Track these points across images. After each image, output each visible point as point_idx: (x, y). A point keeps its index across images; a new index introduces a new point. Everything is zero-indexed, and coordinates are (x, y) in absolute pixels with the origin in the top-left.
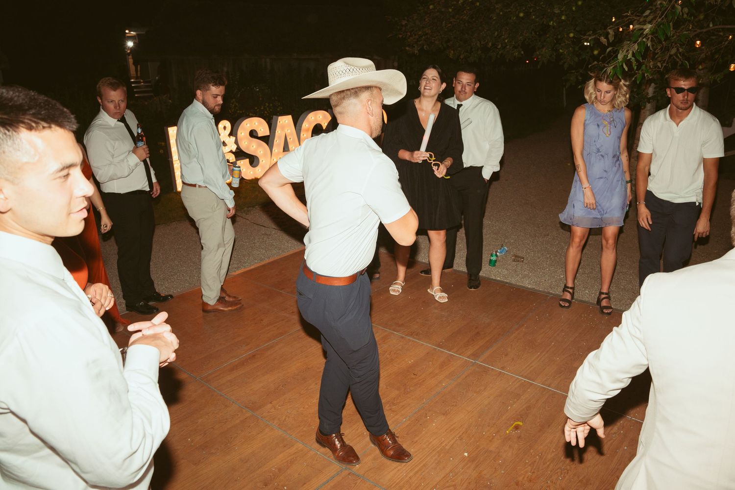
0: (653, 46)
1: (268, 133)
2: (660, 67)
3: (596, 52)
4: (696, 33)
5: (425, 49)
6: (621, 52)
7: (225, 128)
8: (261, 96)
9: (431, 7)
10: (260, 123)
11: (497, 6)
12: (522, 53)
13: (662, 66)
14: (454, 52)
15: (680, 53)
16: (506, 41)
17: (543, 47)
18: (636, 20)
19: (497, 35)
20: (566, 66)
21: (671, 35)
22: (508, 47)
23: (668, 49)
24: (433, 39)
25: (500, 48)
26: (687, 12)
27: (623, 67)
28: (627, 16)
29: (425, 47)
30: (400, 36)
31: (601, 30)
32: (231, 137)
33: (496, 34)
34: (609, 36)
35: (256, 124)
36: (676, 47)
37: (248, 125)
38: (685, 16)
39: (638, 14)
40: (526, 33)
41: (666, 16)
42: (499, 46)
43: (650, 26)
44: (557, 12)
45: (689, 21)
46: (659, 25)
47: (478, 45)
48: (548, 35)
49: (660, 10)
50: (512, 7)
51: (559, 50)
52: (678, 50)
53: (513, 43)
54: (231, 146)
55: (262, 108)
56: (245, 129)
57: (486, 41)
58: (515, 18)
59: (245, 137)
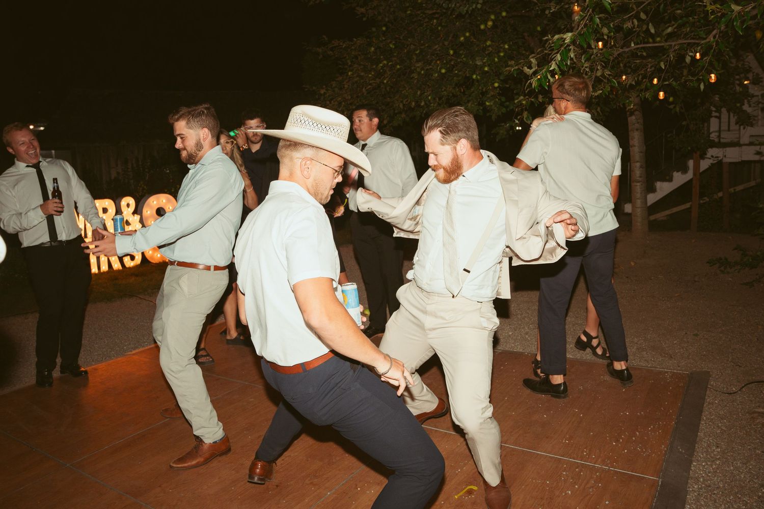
7: (128, 205)
9: (350, 73)
10: (168, 200)
11: (418, 65)
16: (430, 98)
17: (468, 101)
20: (494, 117)
22: (432, 105)
32: (135, 215)
33: (419, 93)
35: (164, 201)
37: (155, 202)
40: (449, 88)
42: (423, 104)
43: (570, 34)
44: (479, 64)
50: (432, 64)
51: (485, 103)
54: (136, 226)
56: (151, 207)
57: (409, 101)
58: (436, 75)
59: (152, 216)
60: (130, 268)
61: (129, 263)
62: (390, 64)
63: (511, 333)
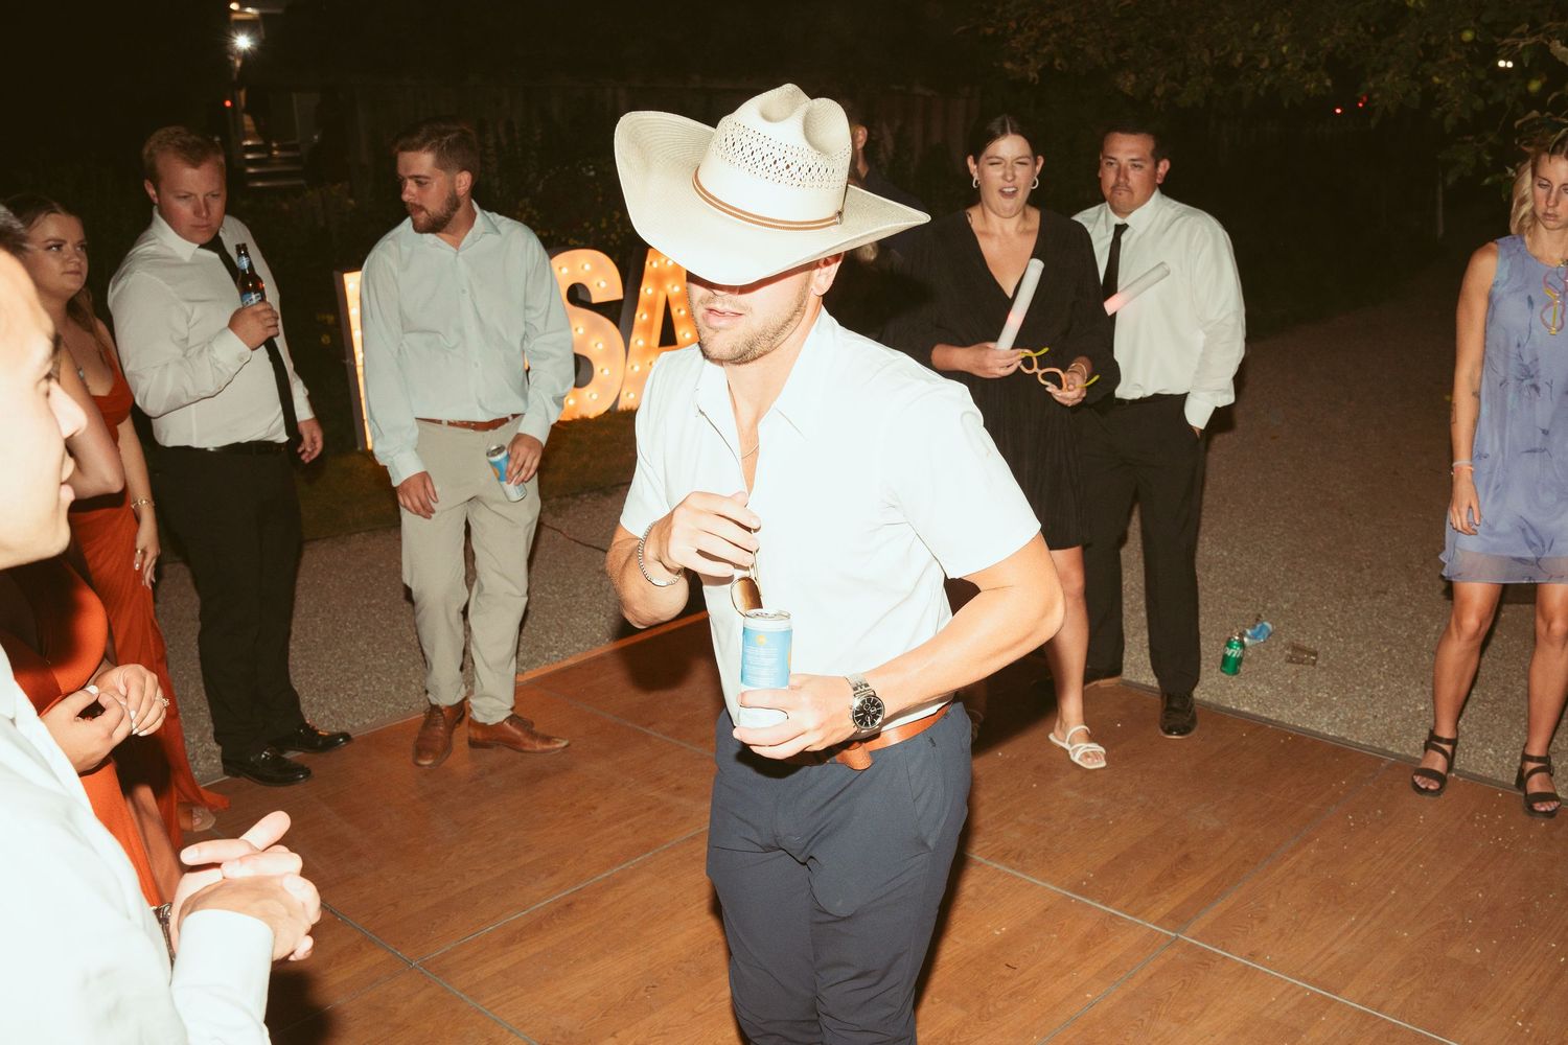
1: (617, 293)
3: (1535, 86)
5: (1059, 68)
8: (600, 190)
10: (598, 267)
12: (1328, 83)
14: (1138, 78)
16: (1285, 49)
17: (1386, 68)
19: (1260, 32)
22: (1288, 66)
24: (1082, 39)
25: (1266, 69)
29: (1057, 62)
30: (990, 31)
31: (1551, 20)
33: (1256, 28)
35: (587, 267)
37: (565, 271)
42: (1265, 64)
47: (1206, 58)
53: (1304, 56)
55: (604, 225)
63: (1422, 708)
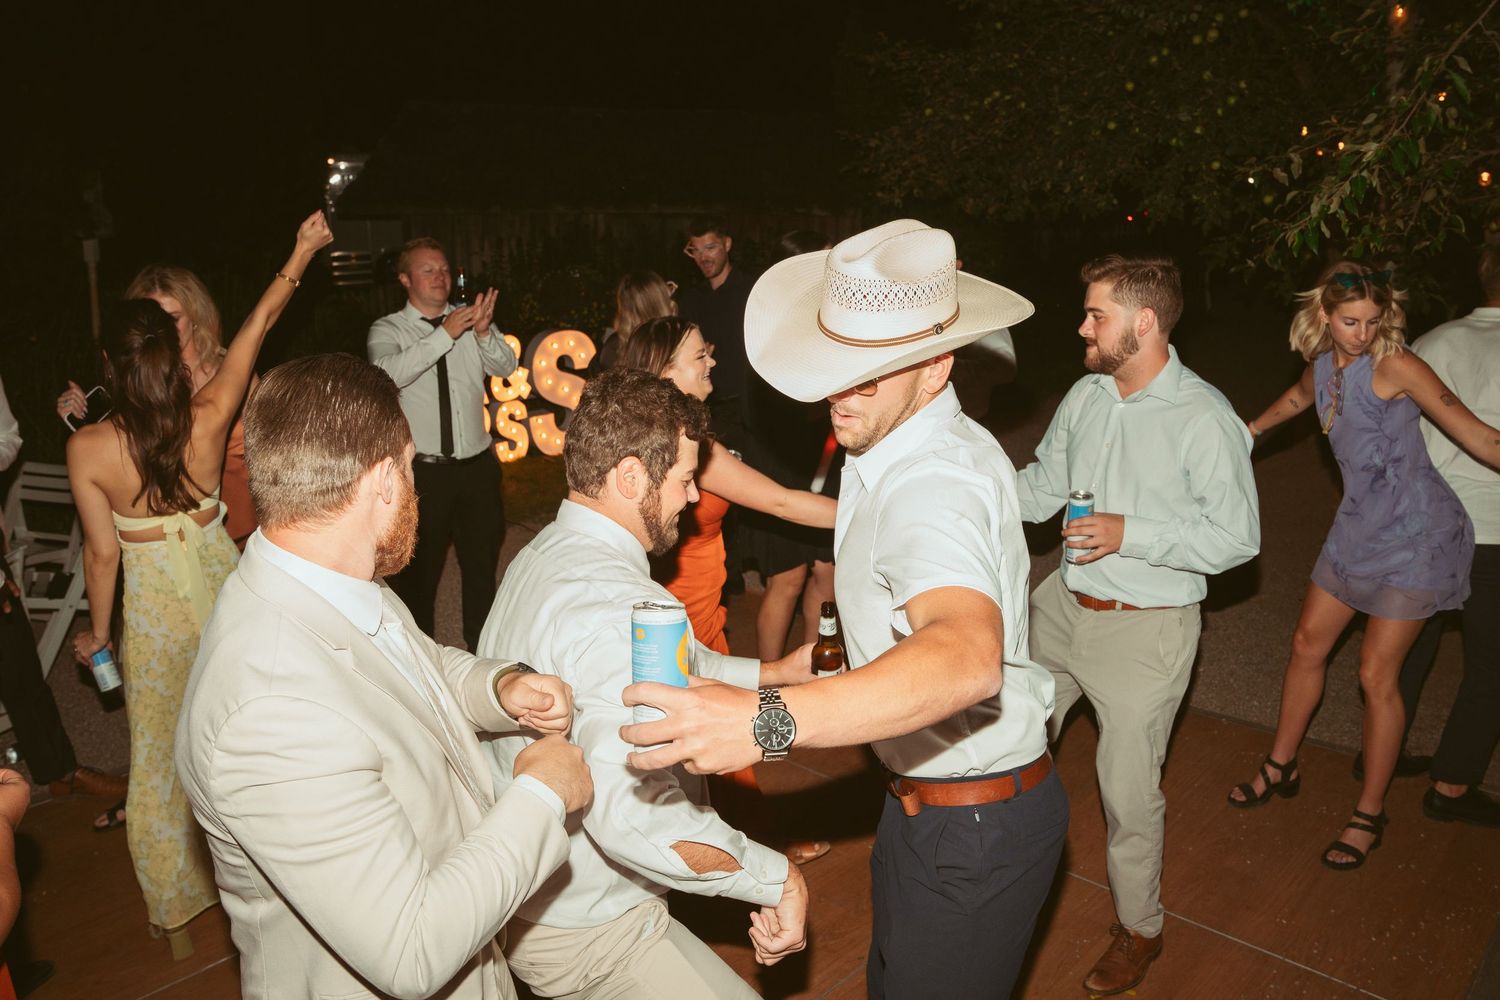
0: (1383, 187)
2: (1402, 227)
3: (1268, 199)
4: (1475, 158)
5: (915, 195)
6: (1316, 199)
8: (583, 287)
9: (928, 112)
10: (579, 343)
11: (1061, 110)
12: (1115, 202)
13: (1406, 227)
14: (973, 202)
15: (1444, 200)
16: (1082, 178)
17: (1157, 190)
18: (1347, 133)
19: (1063, 167)
20: (1206, 228)
21: (1423, 163)
22: (1085, 190)
23: (1417, 191)
24: (933, 175)
25: (1069, 193)
26: (1455, 116)
27: (1320, 229)
28: (1328, 126)
29: (915, 191)
30: (866, 170)
33: (1060, 163)
34: (1293, 166)
35: (572, 343)
36: (1434, 187)
37: (555, 346)
38: (1452, 124)
39: (1351, 122)
40: (1122, 163)
41: (1409, 126)
42: (1067, 190)
43: (1374, 146)
44: (1184, 119)
45: (1461, 134)
46: (1394, 144)
47: (1024, 186)
48: (1167, 167)
49: (1397, 113)
50: (1092, 110)
51: (1190, 196)
52: (1439, 193)
53: (1096, 183)
54: (520, 388)
55: (585, 312)
56: (547, 354)
57: (1040, 179)
58: (1098, 133)
59: (548, 370)
60: (507, 464)
61: (506, 454)
62: (1008, 97)
